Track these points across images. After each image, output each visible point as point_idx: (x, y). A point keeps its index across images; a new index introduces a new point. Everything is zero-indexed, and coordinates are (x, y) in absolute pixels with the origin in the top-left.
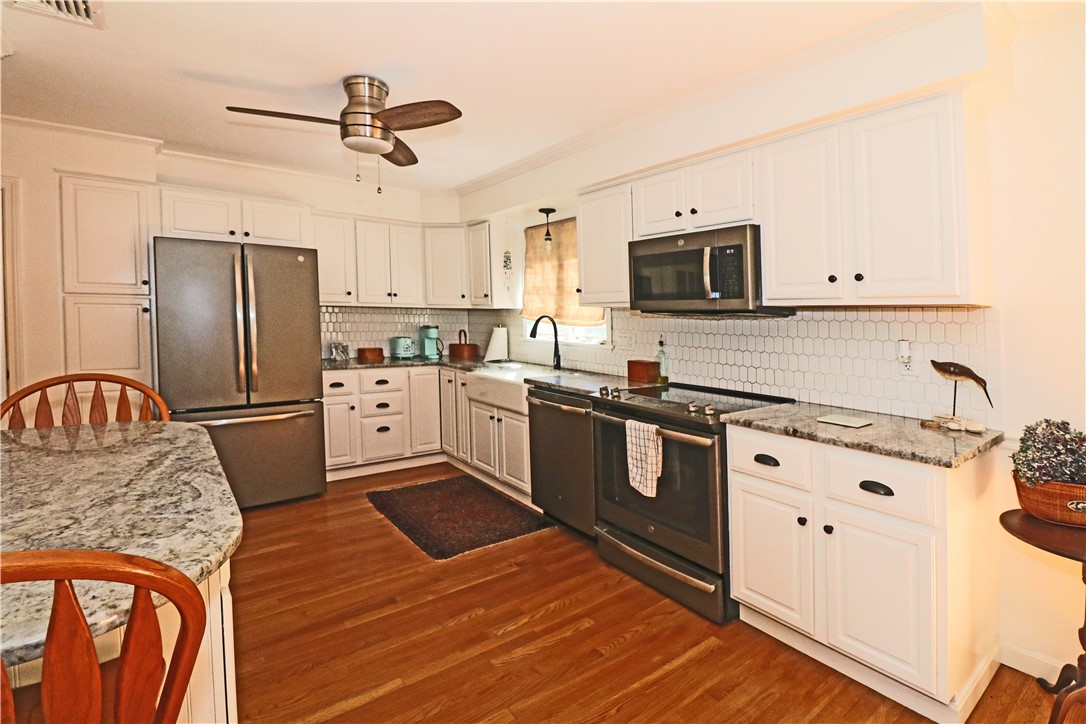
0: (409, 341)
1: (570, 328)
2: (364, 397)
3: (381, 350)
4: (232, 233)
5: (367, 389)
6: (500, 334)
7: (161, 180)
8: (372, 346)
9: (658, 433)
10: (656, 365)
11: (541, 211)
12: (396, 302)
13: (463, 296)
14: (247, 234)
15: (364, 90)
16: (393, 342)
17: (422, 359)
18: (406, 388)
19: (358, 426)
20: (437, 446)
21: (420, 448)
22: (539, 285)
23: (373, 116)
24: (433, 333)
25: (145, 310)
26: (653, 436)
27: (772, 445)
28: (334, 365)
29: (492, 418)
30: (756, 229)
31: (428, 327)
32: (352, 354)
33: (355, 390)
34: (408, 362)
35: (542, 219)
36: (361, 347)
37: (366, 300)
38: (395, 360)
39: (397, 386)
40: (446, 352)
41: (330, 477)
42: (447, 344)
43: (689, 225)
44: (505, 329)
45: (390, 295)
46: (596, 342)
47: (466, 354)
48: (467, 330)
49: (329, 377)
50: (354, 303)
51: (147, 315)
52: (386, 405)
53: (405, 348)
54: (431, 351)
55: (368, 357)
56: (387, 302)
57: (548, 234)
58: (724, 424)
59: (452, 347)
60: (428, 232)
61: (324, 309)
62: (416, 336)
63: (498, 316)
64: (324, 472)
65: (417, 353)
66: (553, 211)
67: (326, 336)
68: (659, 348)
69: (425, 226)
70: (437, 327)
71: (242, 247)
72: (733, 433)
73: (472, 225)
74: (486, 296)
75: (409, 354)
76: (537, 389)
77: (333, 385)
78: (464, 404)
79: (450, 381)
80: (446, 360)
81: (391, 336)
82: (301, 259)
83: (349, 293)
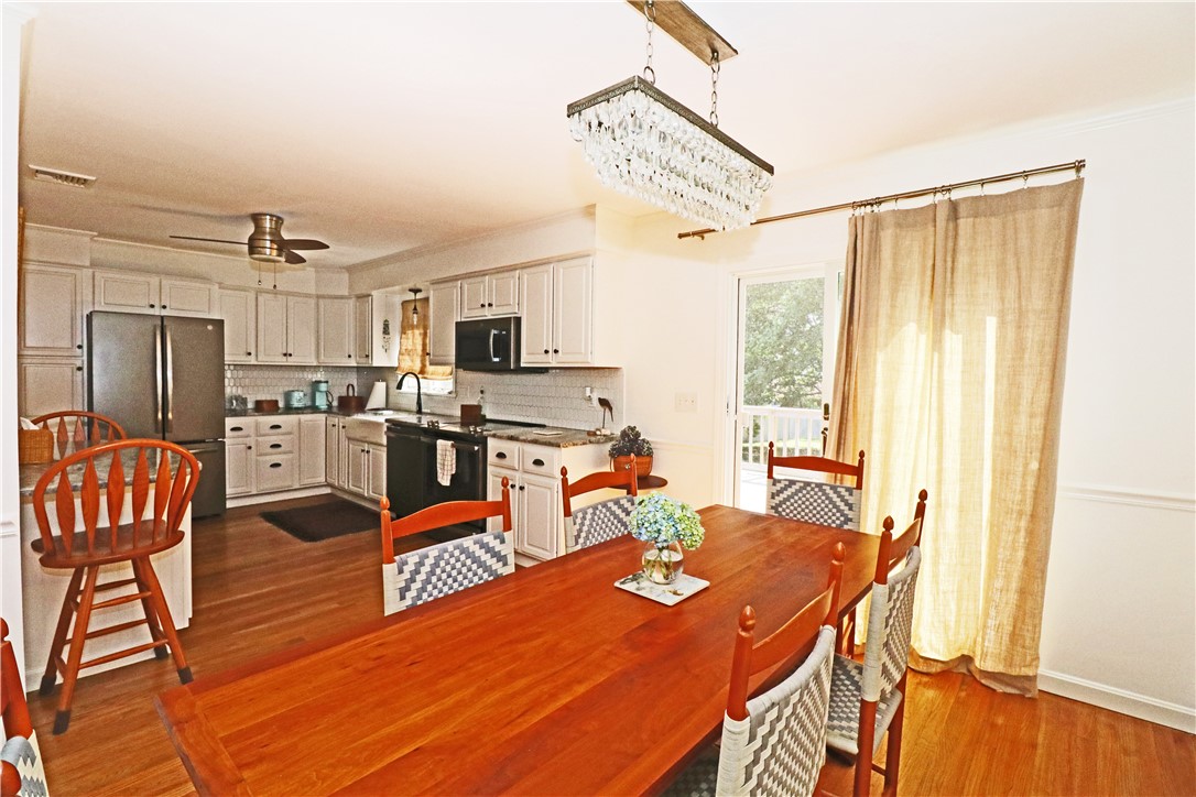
0: (301, 394)
1: (431, 382)
2: (260, 439)
3: (277, 401)
4: (152, 306)
5: (262, 432)
6: (380, 387)
7: (94, 265)
8: (269, 399)
9: (453, 446)
10: (479, 408)
11: (410, 290)
12: (291, 361)
13: (350, 356)
14: (164, 307)
15: (267, 224)
16: (288, 395)
17: (314, 409)
18: (296, 433)
19: (253, 463)
20: (322, 479)
21: (307, 481)
22: (410, 348)
23: (272, 241)
24: (323, 387)
25: (80, 369)
26: (449, 448)
27: (505, 446)
28: (234, 413)
29: (363, 451)
30: (518, 320)
31: (320, 382)
32: (250, 405)
33: (252, 432)
34: (299, 411)
35: (411, 296)
36: (259, 398)
37: (263, 359)
38: (289, 410)
39: (289, 430)
40: (335, 403)
41: (229, 504)
42: (336, 396)
43: (488, 314)
44: (384, 384)
45: (285, 355)
46: (446, 392)
47: (353, 404)
48: (355, 385)
49: (230, 422)
50: (253, 362)
51: (79, 373)
52: (278, 446)
53: (298, 400)
54: (321, 402)
55: (264, 407)
56: (283, 361)
57: (415, 309)
58: (486, 438)
59: (341, 399)
60: (321, 302)
61: (226, 367)
62: (308, 390)
63: (382, 373)
64: (224, 499)
65: (309, 404)
66: (420, 291)
67: (228, 391)
68: (481, 395)
69: (318, 297)
70: (327, 382)
71: (162, 318)
72: (491, 442)
73: (359, 297)
74: (367, 356)
75: (300, 405)
76: (394, 426)
77: (233, 429)
78: (344, 443)
79: (334, 425)
80: (335, 410)
81: (287, 389)
82: (210, 327)
83: (250, 354)
